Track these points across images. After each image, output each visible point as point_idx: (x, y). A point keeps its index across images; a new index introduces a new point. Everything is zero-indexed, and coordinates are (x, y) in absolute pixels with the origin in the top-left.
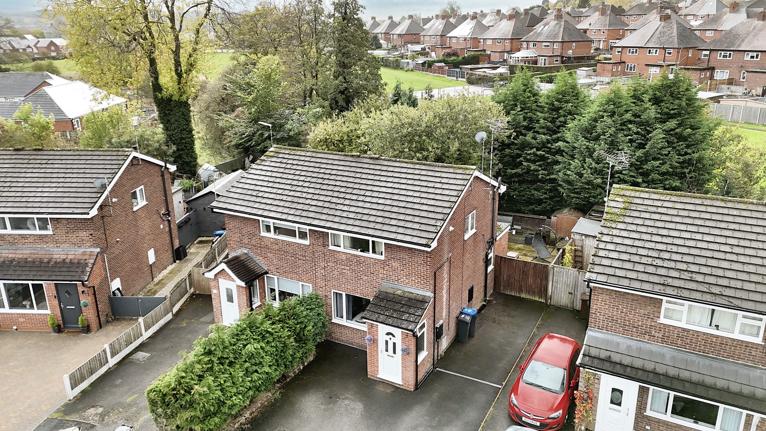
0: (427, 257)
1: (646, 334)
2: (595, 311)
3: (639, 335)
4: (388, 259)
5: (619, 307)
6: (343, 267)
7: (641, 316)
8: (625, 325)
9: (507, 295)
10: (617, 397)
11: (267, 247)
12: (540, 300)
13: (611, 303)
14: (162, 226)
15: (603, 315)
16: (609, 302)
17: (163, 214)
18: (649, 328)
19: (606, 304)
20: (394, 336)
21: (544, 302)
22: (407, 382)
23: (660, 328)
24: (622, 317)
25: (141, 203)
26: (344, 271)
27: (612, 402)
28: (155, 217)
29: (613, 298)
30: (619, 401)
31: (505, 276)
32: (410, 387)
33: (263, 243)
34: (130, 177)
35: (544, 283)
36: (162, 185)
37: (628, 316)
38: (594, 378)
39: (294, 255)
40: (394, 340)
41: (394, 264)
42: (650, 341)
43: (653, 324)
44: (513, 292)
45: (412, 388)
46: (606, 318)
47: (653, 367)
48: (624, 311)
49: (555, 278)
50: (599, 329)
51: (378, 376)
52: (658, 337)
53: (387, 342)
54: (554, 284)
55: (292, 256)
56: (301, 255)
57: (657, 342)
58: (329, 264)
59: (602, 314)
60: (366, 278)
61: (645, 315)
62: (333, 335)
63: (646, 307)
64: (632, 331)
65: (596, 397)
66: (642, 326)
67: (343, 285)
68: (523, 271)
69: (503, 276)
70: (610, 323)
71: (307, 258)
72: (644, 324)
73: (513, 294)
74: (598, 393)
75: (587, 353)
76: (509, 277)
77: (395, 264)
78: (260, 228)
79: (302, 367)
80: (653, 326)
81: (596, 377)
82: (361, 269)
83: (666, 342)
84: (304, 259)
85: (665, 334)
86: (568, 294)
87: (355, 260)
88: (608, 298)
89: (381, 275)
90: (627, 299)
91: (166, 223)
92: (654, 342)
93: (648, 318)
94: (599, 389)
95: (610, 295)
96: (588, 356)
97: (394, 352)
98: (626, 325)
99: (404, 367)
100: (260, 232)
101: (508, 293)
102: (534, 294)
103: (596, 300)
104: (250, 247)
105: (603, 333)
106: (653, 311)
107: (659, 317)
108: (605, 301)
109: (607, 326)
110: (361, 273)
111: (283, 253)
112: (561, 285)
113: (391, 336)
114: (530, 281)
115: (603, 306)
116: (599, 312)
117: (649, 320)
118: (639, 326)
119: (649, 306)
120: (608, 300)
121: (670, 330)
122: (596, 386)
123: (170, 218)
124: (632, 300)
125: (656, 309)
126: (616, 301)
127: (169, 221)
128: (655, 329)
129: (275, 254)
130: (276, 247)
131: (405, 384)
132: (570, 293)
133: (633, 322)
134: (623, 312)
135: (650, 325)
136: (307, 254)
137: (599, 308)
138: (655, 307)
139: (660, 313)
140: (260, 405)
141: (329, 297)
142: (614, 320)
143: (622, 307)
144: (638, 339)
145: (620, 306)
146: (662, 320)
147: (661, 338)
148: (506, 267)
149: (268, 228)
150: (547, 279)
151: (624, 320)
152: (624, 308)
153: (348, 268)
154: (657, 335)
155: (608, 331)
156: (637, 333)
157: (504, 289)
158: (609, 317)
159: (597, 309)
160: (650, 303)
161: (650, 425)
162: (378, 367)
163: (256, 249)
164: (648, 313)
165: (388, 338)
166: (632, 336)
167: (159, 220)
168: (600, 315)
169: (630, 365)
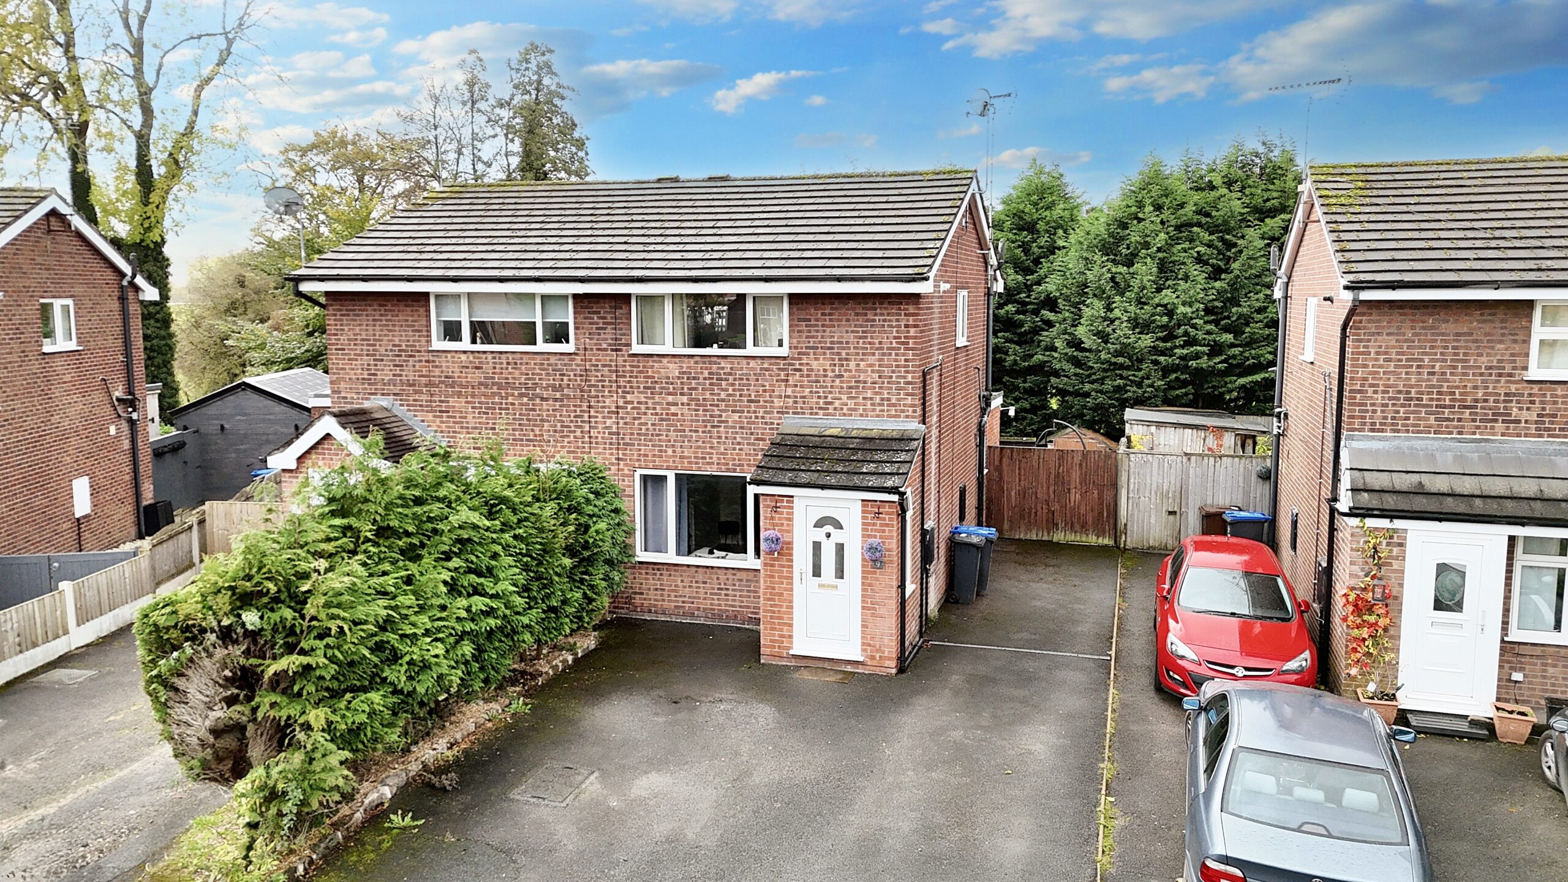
0: (906, 326)
1: (1496, 421)
2: (1362, 385)
3: (1478, 427)
4: (798, 351)
5: (1422, 360)
6: (670, 399)
7: (1482, 374)
8: (1441, 406)
9: (1020, 540)
10: (1450, 587)
11: (449, 381)
12: (1100, 540)
13: (1403, 354)
14: (113, 430)
15: (1384, 392)
16: (1398, 353)
17: (118, 400)
18: (1505, 401)
19: (1390, 360)
20: (838, 526)
21: (1112, 543)
22: (878, 651)
23: (1530, 395)
24: (1433, 386)
25: (62, 342)
26: (673, 409)
27: (1439, 605)
28: (98, 397)
29: (1406, 341)
30: (1457, 599)
31: (1013, 494)
32: (887, 663)
33: (437, 372)
34: (39, 260)
35: (1108, 496)
36: (119, 323)
37: (1447, 381)
38: (1388, 544)
39: (528, 390)
40: (837, 536)
41: (815, 364)
42: (1509, 435)
43: (1513, 388)
44: (1034, 532)
45: (892, 669)
46: (1390, 399)
47: (1537, 488)
48: (1437, 369)
49: (1132, 480)
50: (1373, 430)
51: (791, 652)
52: (1526, 422)
53: (817, 546)
54: (1131, 495)
55: (521, 395)
56: (548, 386)
57: (1526, 436)
58: (629, 397)
59: (1381, 388)
60: (736, 416)
61: (1490, 368)
62: (638, 600)
63: (1493, 348)
64: (1460, 420)
65: (1396, 598)
66: (1486, 401)
67: (670, 451)
68: (1058, 475)
69: (1009, 495)
70: (1402, 410)
71: (566, 391)
72: (1491, 394)
73: (1035, 538)
74: (1401, 585)
75: (1360, 486)
76: (1023, 494)
77: (818, 364)
78: (429, 331)
79: (570, 658)
80: (1514, 395)
81: (1395, 540)
82: (723, 395)
83: (1549, 429)
84: (558, 395)
85: (1544, 409)
86: (1164, 514)
87: (706, 372)
88: (1393, 343)
89: (778, 403)
90: (1443, 334)
91: (125, 426)
92: (1519, 435)
93: (1500, 375)
94: (1403, 572)
95: (1397, 334)
96: (1365, 490)
97: (840, 573)
98: (1445, 407)
99: (869, 607)
100: (429, 342)
101: (1022, 536)
102: (1084, 528)
103: (1363, 353)
104: (397, 390)
105: (1386, 439)
106: (1512, 355)
107: (1526, 368)
108: (1386, 353)
109: (1393, 418)
110: (723, 405)
111: (495, 388)
112: (1147, 494)
113: (829, 528)
114: (1075, 497)
115: (1380, 366)
116: (1371, 386)
117: (1503, 379)
118: (1476, 401)
119: (1501, 342)
120: (1394, 347)
121: (1557, 396)
122: (1396, 565)
123: (135, 416)
124: (1458, 334)
125: (1517, 348)
126: (1414, 347)
127: (132, 423)
128: (1518, 402)
129: (473, 396)
130: (475, 377)
131: (873, 658)
132: (1171, 513)
133: (1461, 394)
134: (1433, 374)
135: (1506, 395)
136: (566, 382)
137: (1370, 373)
138: (1515, 341)
139: (1527, 355)
140: (472, 728)
141: (628, 491)
142: (1411, 399)
143: (1431, 360)
144: (1477, 436)
145: (1426, 359)
146: (1535, 372)
147: (1536, 422)
148: (1013, 471)
149: (452, 331)
150: (1115, 486)
151: (1439, 393)
152: (1437, 360)
153: (685, 399)
154: (1525, 415)
155: (1398, 431)
156: (1474, 420)
157: (1011, 529)
158: (1400, 392)
159: (1365, 379)
160: (1503, 335)
161: (1521, 669)
162: (791, 625)
163: (416, 392)
164: (1499, 361)
165: (819, 535)
166: (1460, 433)
167: (108, 409)
168: (1375, 392)
169: (1478, 493)
